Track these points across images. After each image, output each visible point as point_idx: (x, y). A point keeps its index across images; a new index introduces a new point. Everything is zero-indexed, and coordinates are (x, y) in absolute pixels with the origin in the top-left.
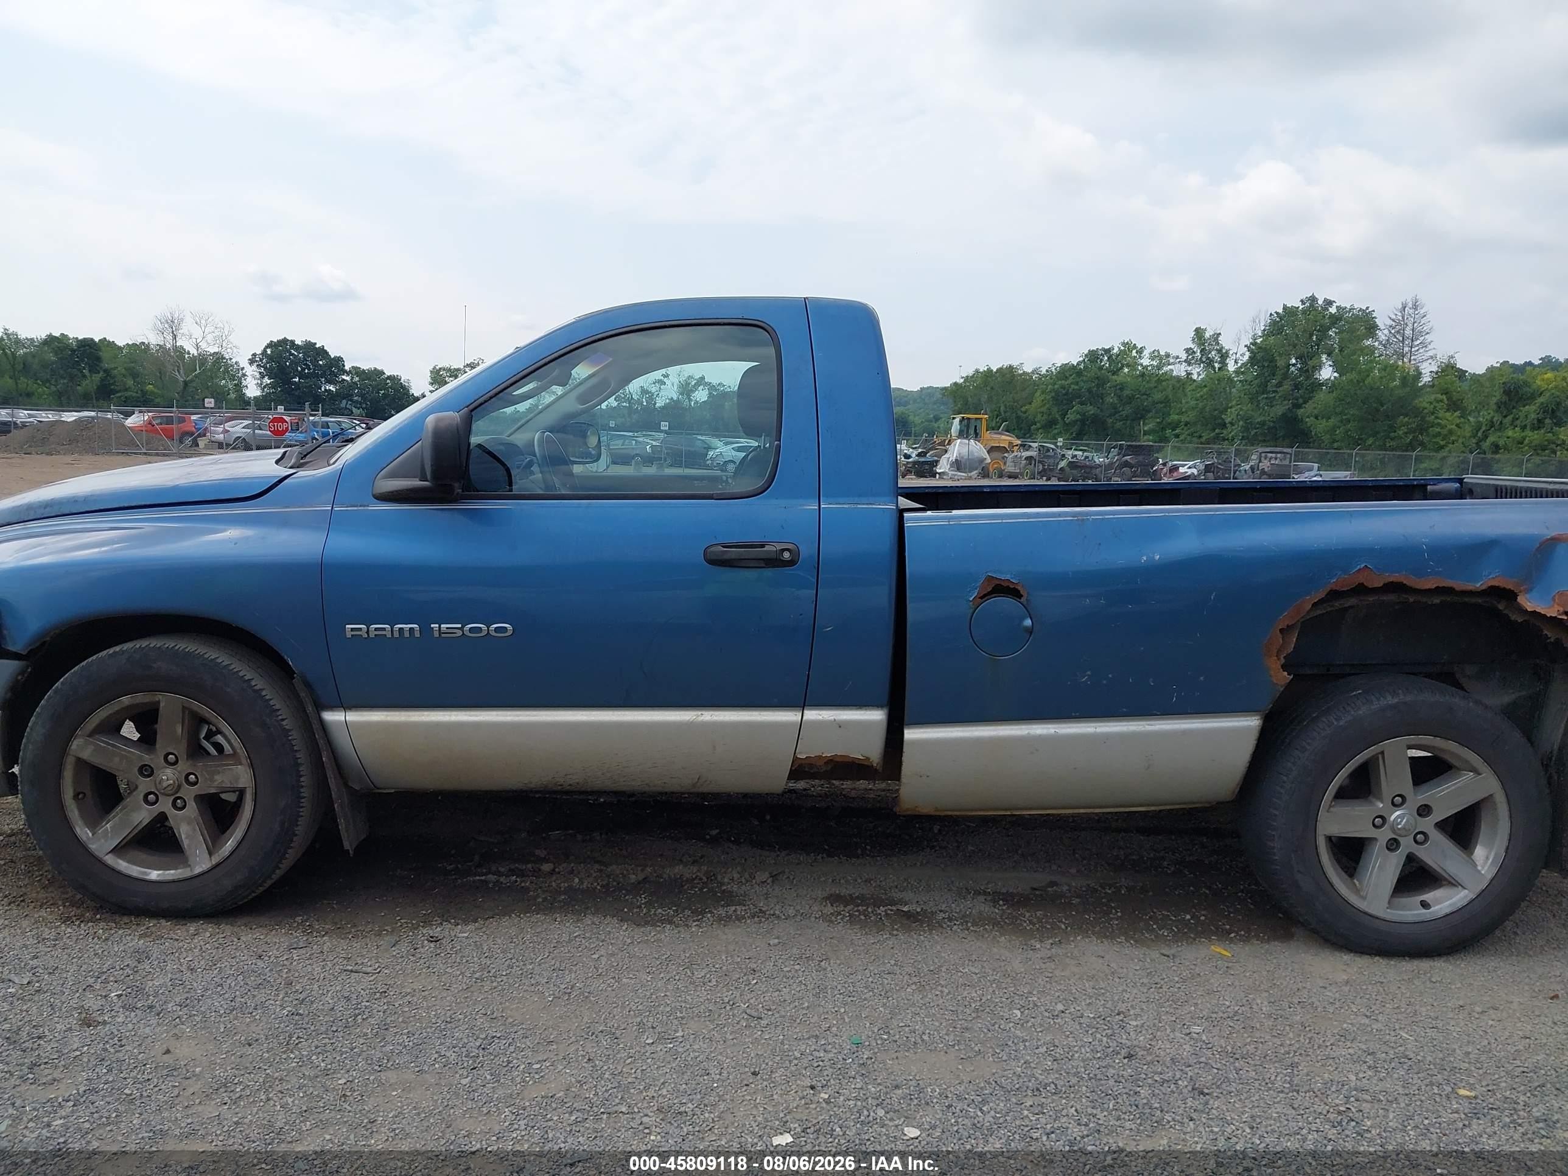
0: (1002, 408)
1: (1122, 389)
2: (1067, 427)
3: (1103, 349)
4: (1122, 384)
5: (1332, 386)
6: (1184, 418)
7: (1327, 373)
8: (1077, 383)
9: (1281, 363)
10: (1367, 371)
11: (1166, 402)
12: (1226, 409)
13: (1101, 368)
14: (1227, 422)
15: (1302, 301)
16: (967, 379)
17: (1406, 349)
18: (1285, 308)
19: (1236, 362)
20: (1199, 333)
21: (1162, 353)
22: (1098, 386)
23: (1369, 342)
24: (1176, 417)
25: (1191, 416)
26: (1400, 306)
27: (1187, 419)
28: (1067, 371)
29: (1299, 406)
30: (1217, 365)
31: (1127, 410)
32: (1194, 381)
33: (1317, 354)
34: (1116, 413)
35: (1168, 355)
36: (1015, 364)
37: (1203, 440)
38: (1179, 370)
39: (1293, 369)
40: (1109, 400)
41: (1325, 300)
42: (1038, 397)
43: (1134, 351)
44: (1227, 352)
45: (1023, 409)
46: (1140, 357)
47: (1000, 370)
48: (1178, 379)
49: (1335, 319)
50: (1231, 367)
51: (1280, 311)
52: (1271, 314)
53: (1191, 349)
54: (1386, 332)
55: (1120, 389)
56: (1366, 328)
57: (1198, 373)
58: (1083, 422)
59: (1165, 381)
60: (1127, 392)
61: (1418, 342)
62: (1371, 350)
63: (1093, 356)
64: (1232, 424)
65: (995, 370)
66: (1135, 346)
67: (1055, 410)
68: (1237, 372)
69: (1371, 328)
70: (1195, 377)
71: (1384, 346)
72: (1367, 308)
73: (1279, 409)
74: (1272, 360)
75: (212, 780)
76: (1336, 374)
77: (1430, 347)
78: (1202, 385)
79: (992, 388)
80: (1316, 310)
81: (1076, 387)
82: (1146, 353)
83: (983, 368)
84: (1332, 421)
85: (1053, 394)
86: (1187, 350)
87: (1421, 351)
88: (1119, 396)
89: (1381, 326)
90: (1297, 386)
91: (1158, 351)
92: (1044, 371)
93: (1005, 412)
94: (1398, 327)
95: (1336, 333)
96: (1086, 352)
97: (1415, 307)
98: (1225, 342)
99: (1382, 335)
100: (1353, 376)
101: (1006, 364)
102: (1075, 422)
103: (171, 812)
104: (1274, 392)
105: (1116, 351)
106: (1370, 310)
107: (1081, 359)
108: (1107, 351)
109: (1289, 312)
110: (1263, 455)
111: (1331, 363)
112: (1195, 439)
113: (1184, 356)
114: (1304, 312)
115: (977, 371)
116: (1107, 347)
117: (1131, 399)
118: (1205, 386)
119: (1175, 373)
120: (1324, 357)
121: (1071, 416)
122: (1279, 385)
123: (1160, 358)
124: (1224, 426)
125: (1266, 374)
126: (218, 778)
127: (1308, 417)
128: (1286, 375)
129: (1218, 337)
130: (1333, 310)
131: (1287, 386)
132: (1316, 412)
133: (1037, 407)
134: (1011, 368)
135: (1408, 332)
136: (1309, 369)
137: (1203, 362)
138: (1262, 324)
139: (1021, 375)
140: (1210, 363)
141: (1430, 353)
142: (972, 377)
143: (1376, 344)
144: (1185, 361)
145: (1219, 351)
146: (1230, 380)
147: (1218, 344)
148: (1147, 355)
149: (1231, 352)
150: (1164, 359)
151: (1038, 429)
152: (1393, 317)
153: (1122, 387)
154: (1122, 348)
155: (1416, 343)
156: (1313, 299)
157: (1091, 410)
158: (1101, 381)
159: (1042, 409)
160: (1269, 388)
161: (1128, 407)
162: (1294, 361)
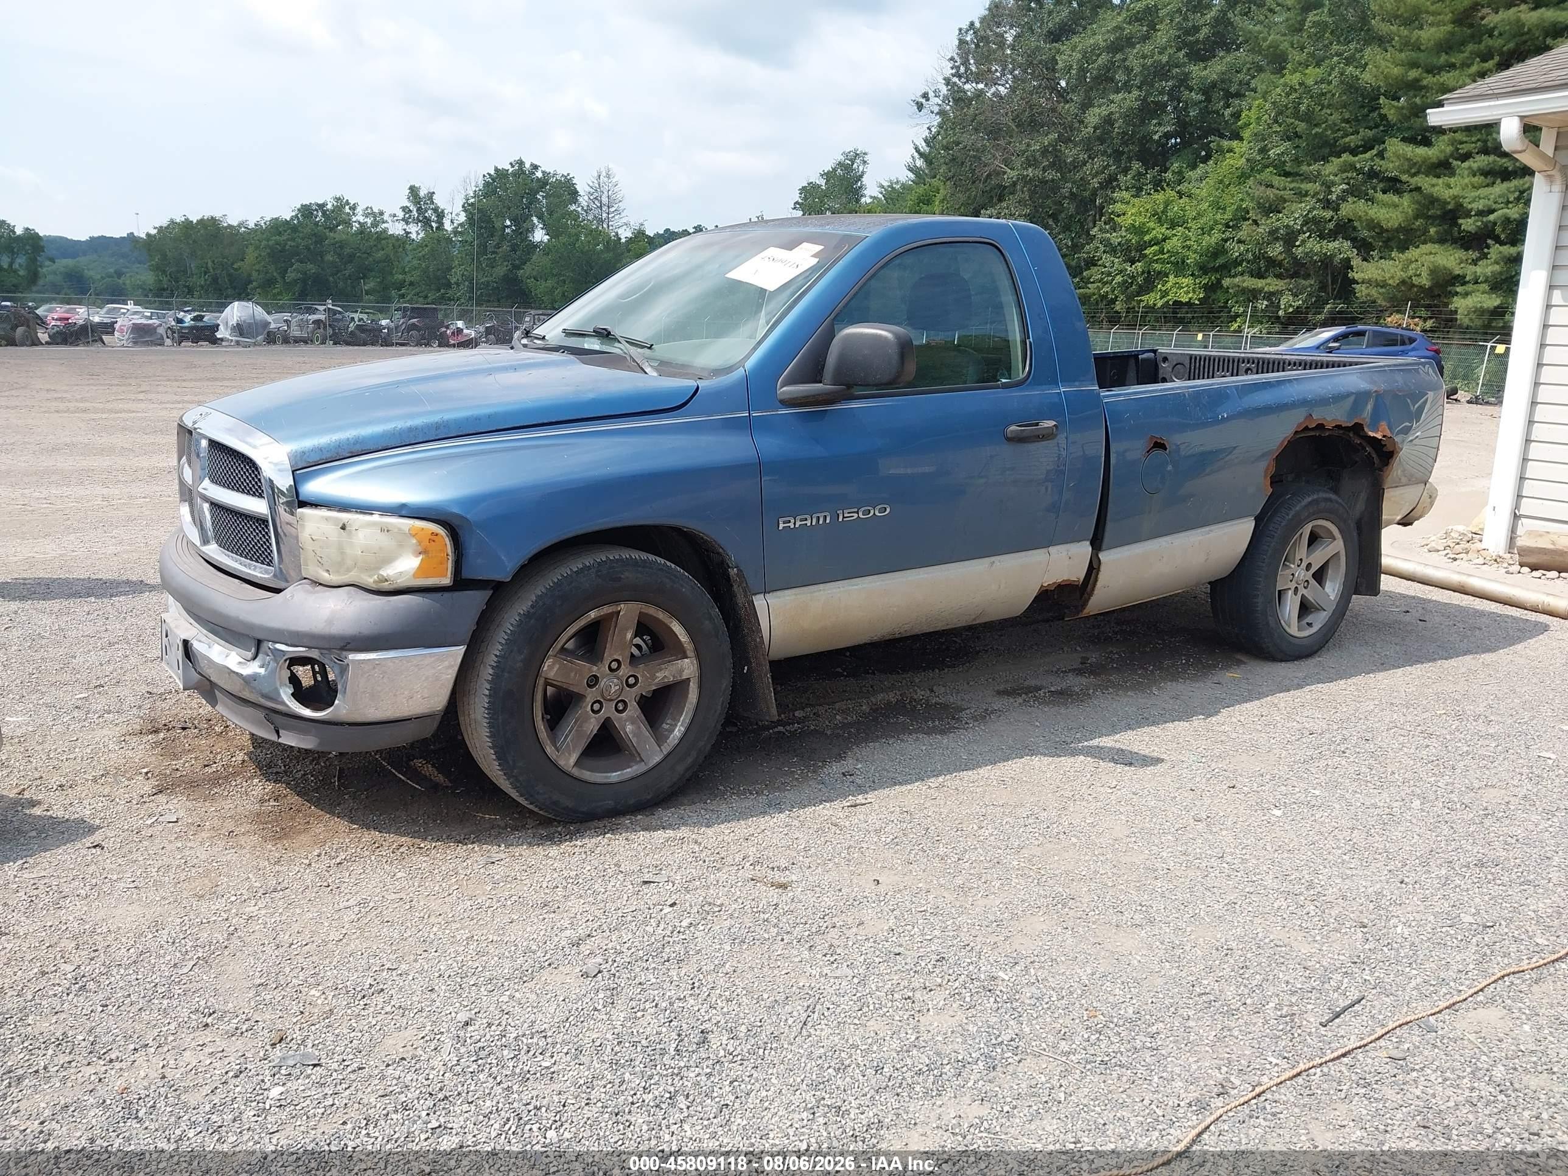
0: (210, 264)
1: (341, 247)
2: (288, 286)
3: (318, 205)
4: (341, 242)
5: (547, 249)
6: (408, 278)
7: (539, 235)
8: (293, 239)
9: (498, 225)
10: (576, 235)
11: (387, 260)
12: (450, 269)
13: (316, 224)
14: (452, 282)
15: (511, 164)
16: (160, 229)
17: (604, 215)
18: (496, 169)
19: (452, 222)
20: (414, 191)
21: (376, 210)
22: (316, 243)
23: (573, 207)
24: (401, 277)
25: (415, 276)
26: (596, 175)
27: (412, 279)
28: (277, 227)
29: (518, 268)
30: (434, 225)
31: (350, 269)
32: (413, 240)
33: (527, 218)
34: (338, 272)
35: (381, 213)
36: (217, 215)
37: (429, 300)
38: (396, 229)
39: (508, 231)
40: (329, 258)
41: (532, 165)
42: (251, 255)
43: (347, 207)
44: (443, 211)
45: (235, 266)
46: (354, 214)
47: (201, 222)
48: (397, 238)
49: (543, 183)
50: (448, 226)
51: (492, 172)
52: (484, 176)
53: (407, 207)
54: (586, 198)
55: (340, 247)
56: (569, 194)
57: (417, 232)
58: (304, 281)
59: (384, 239)
60: (347, 251)
61: (613, 209)
62: (575, 216)
63: (306, 211)
64: (458, 284)
65: (195, 221)
66: (347, 203)
67: (272, 268)
68: (455, 232)
69: (574, 194)
70: (413, 236)
71: (585, 211)
72: (568, 174)
73: (501, 270)
74: (489, 221)
75: (654, 677)
76: (548, 237)
77: (623, 214)
78: (422, 245)
79: (194, 241)
80: (524, 173)
81: (293, 244)
82: (359, 210)
83: (179, 219)
84: (550, 283)
85: (269, 251)
86: (404, 209)
87: (616, 217)
88: (340, 255)
89: (581, 193)
90: (514, 248)
91: (371, 208)
92: (251, 225)
93: (214, 269)
94: (596, 194)
95: (543, 197)
96: (299, 206)
97: (608, 176)
98: (440, 201)
99: (583, 200)
100: (563, 239)
101: (207, 214)
102: (295, 281)
103: (614, 715)
104: (493, 253)
105: (329, 206)
106: (571, 176)
107: (294, 214)
108: (321, 206)
109: (501, 174)
110: (536, 317)
111: (541, 226)
112: (421, 299)
113: (401, 214)
114: (514, 174)
115: (172, 222)
116: (320, 202)
117: (351, 257)
118: (426, 246)
119: (390, 232)
120: (535, 220)
121: (291, 275)
122: (498, 246)
123: (373, 214)
124: (449, 285)
125: (485, 235)
126: (660, 675)
127: (527, 278)
128: (503, 237)
129: (432, 196)
130: (539, 174)
131: (506, 247)
132: (535, 273)
133: (250, 262)
134: (213, 219)
135: (605, 200)
136: (523, 229)
137: (420, 221)
138: (473, 184)
139: (226, 228)
140: (426, 222)
141: (624, 220)
142: (167, 227)
143: (579, 209)
144: (403, 220)
145: (435, 210)
146: (449, 240)
147: (432, 203)
148: (361, 213)
149: (446, 212)
150: (377, 217)
151: (255, 288)
152: (591, 184)
153: (342, 245)
154: (335, 204)
155: (612, 210)
156: (521, 163)
157: (311, 268)
158: (319, 239)
159: (257, 267)
160: (489, 249)
161: (349, 266)
162: (508, 223)
